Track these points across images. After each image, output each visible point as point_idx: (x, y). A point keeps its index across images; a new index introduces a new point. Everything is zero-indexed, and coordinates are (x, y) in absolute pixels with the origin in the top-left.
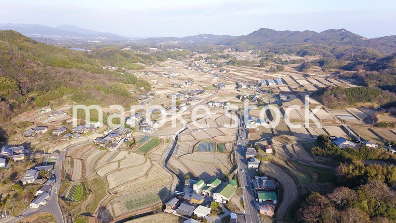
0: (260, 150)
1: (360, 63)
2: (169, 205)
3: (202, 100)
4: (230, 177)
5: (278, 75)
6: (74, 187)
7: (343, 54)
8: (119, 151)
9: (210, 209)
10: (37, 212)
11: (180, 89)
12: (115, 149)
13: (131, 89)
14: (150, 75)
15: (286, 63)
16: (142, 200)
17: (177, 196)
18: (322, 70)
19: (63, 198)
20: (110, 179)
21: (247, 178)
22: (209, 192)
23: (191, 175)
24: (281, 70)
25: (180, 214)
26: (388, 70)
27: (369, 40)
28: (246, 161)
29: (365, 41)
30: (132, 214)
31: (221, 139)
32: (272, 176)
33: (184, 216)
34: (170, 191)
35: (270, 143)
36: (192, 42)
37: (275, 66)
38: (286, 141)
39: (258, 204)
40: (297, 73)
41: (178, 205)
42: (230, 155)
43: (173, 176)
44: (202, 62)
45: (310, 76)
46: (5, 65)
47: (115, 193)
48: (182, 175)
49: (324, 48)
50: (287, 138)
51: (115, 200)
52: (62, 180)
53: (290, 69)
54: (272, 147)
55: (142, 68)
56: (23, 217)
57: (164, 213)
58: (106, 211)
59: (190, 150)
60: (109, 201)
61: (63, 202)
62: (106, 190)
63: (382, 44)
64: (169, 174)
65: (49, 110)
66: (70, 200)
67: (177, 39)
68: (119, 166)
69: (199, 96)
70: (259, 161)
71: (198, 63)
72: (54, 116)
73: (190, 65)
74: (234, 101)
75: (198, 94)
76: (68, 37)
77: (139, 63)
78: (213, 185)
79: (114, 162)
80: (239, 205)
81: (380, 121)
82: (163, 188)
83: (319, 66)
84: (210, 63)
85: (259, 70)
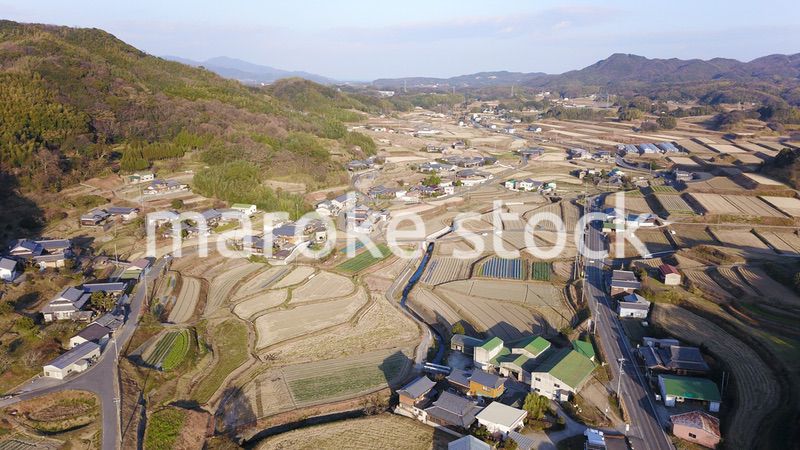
0: (645, 277)
2: (408, 394)
3: (491, 177)
4: (574, 336)
5: (664, 137)
6: (169, 337)
8: (294, 268)
9: (524, 414)
10: (59, 387)
11: (439, 156)
12: (284, 262)
13: (335, 149)
14: (377, 130)
15: (679, 113)
16: (338, 378)
17: (430, 375)
18: (768, 126)
19: (136, 360)
20: (263, 324)
21: (619, 340)
22: (519, 369)
23: (468, 328)
24: (670, 127)
25: (438, 422)
28: (614, 302)
30: (308, 413)
32: (691, 338)
33: (451, 427)
34: (413, 362)
35: (672, 262)
37: (653, 120)
38: (715, 258)
39: (662, 412)
40: (707, 133)
41: (433, 397)
42: (567, 287)
43: (419, 327)
44: (489, 114)
45: (740, 137)
47: (271, 358)
48: (442, 325)
49: (764, 89)
50: (717, 251)
51: (268, 374)
52: (142, 319)
53: (691, 126)
54: (679, 270)
56: (17, 399)
57: (392, 417)
58: (241, 399)
59: (462, 273)
60: (253, 376)
61: (130, 369)
62: (249, 349)
64: (411, 323)
65: (148, 177)
66: (152, 367)
67: (436, 81)
68: (289, 298)
69: (484, 169)
70: (649, 303)
72: (158, 190)
73: (462, 119)
74: (568, 181)
75: (482, 164)
77: (354, 110)
78: (529, 353)
79: (278, 289)
80: (607, 410)
82: (393, 352)
83: (760, 119)
84: (505, 116)
85: (617, 127)
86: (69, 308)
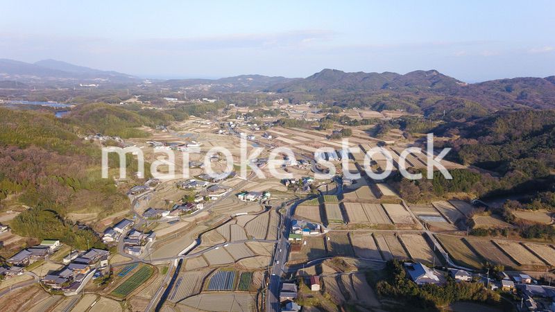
0: (302, 286)
1: (454, 125)
3: (230, 190)
7: (433, 109)
11: (198, 172)
15: (355, 123)
18: (404, 134)
24: (348, 135)
26: (491, 138)
27: (468, 87)
28: (280, 308)
29: (463, 87)
31: (249, 264)
35: (319, 271)
36: (231, 86)
37: (339, 128)
38: (342, 267)
40: (369, 140)
42: (258, 295)
44: (240, 120)
45: (386, 145)
49: (409, 99)
50: (344, 262)
53: (361, 134)
54: (321, 279)
55: (148, 135)
59: (196, 289)
63: (484, 92)
69: (226, 183)
70: (299, 308)
71: (234, 122)
73: (222, 126)
74: (278, 188)
75: (225, 179)
76: (52, 78)
77: (143, 128)
81: (477, 226)
83: (400, 129)
84: (251, 123)
85: (317, 135)
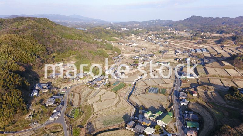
2: (129, 125)
4: (169, 110)
5: (203, 46)
6: (74, 110)
8: (101, 90)
9: (155, 130)
10: (53, 122)
11: (138, 54)
12: (98, 88)
13: (109, 53)
14: (121, 45)
15: (209, 38)
16: (113, 120)
17: (134, 120)
18: (234, 43)
19: (68, 115)
20: (95, 106)
21: (179, 111)
22: (155, 119)
23: (143, 107)
24: (206, 43)
25: (136, 131)
28: (180, 101)
30: (107, 129)
31: (164, 86)
32: (196, 111)
33: (138, 132)
34: (130, 116)
35: (196, 90)
36: (148, 24)
37: (201, 40)
38: (207, 89)
39: (186, 129)
40: (216, 45)
41: (134, 125)
42: (169, 96)
43: (132, 107)
44: (153, 36)
46: (40, 37)
47: (97, 115)
48: (137, 107)
49: (236, 29)
50: (208, 87)
51: (97, 119)
52: (67, 105)
53: (212, 42)
54: (197, 93)
55: (117, 40)
56: (45, 125)
57: (125, 130)
58: (91, 125)
60: (94, 119)
61: (67, 118)
62: (92, 113)
64: (130, 106)
65: (62, 64)
66: (71, 117)
67: (139, 23)
68: (100, 99)
70: (188, 102)
71: (151, 37)
73: (146, 39)
75: (150, 57)
77: (115, 38)
78: (157, 115)
79: (97, 96)
80: (173, 129)
82: (126, 114)
83: (232, 40)
84: (158, 38)
85: (190, 42)
86: (51, 103)
